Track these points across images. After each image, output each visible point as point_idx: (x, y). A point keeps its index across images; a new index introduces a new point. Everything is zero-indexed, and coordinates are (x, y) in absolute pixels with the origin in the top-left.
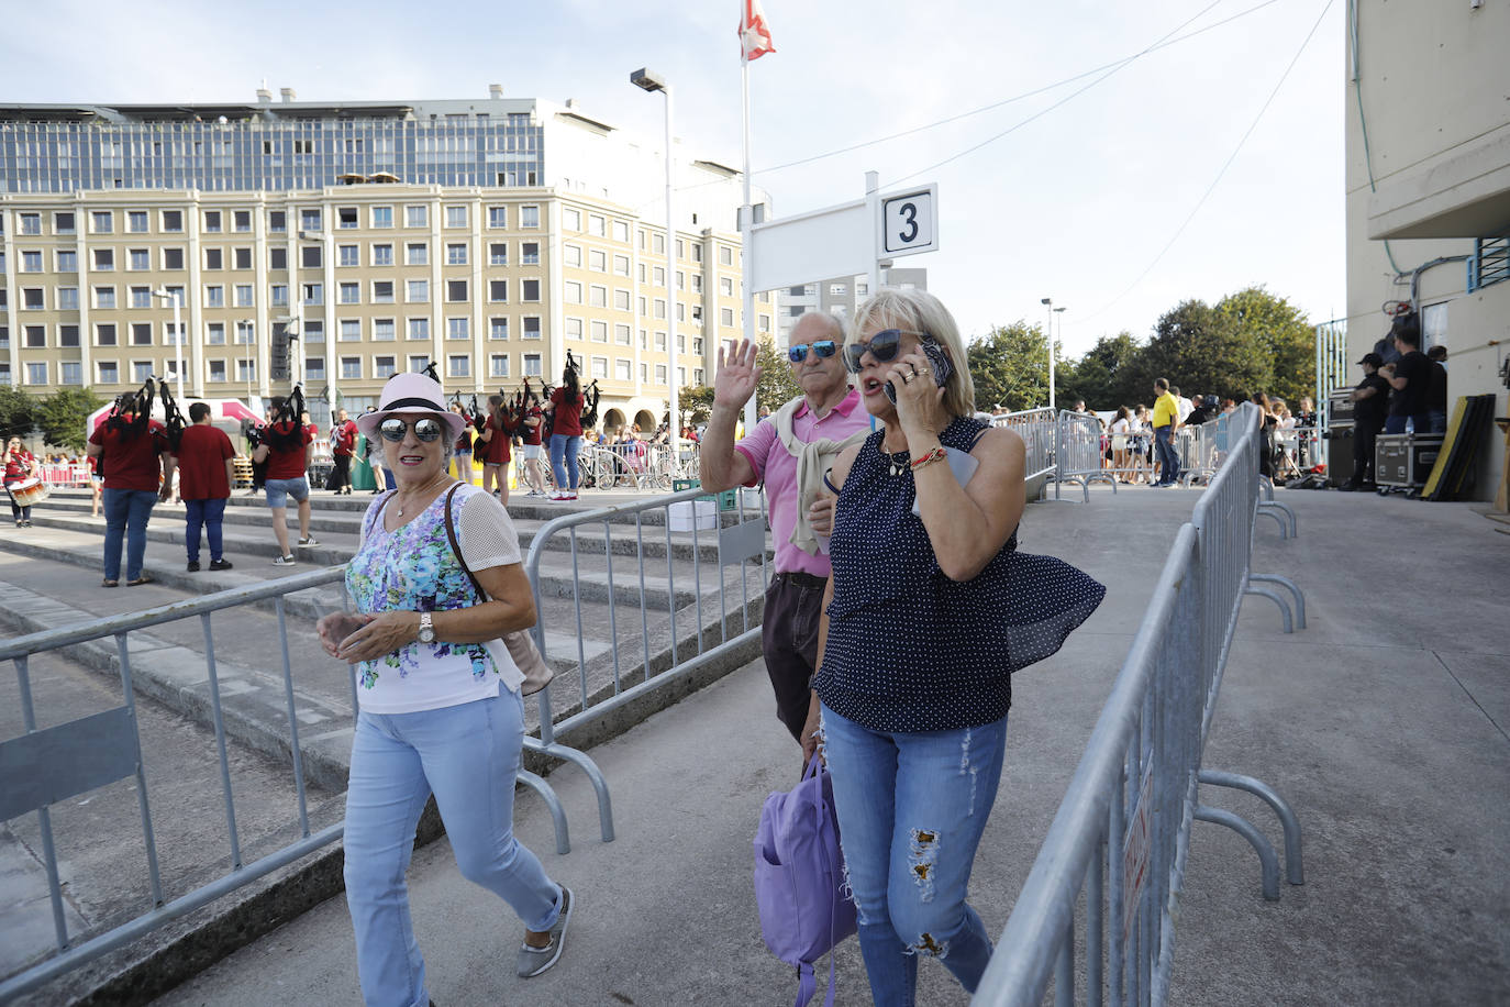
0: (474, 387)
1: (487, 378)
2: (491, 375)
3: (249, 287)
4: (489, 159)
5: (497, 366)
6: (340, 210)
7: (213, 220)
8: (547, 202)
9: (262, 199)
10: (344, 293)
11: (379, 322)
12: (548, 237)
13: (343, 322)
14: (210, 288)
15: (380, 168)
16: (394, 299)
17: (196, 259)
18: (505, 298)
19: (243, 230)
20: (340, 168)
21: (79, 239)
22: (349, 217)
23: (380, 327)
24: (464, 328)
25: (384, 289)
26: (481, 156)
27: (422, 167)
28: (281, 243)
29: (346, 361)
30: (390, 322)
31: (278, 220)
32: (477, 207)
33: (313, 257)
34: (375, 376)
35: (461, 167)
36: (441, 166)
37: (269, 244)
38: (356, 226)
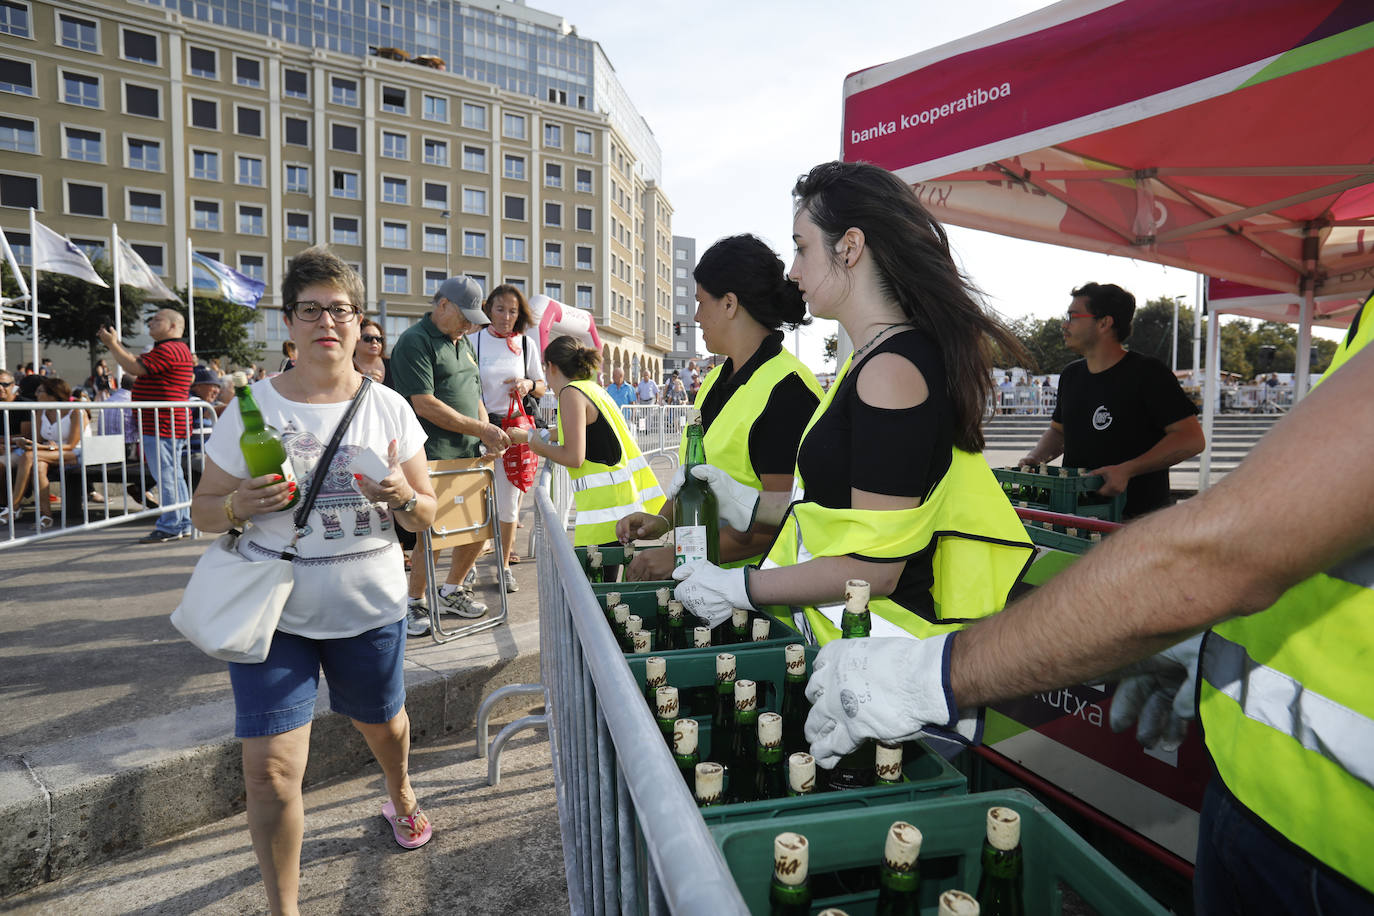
3: (259, 161)
4: (541, 71)
6: (385, 88)
7: (202, 60)
8: (601, 131)
9: (276, 50)
10: (388, 191)
11: (430, 230)
12: (601, 167)
13: (388, 225)
14: (197, 153)
15: (423, 49)
16: (448, 206)
17: (178, 109)
18: (558, 222)
19: (248, 83)
20: (374, 38)
22: (394, 98)
23: (431, 237)
25: (437, 192)
26: (533, 64)
27: (471, 61)
28: (301, 113)
29: (390, 271)
30: (443, 232)
31: (296, 82)
32: (536, 120)
33: (345, 138)
35: (513, 71)
36: (492, 65)
37: (282, 110)
38: (404, 112)
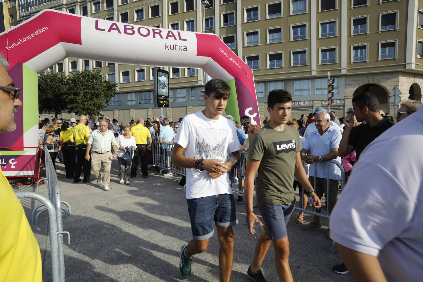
0: (340, 70)
1: (349, 63)
2: (352, 60)
3: (193, 21)
5: (356, 55)
10: (248, 16)
11: (271, 32)
13: (248, 34)
14: (172, 25)
16: (282, 14)
21: (114, 10)
23: (272, 35)
24: (332, 29)
25: (275, 9)
29: (249, 59)
30: (279, 30)
34: (268, 67)
